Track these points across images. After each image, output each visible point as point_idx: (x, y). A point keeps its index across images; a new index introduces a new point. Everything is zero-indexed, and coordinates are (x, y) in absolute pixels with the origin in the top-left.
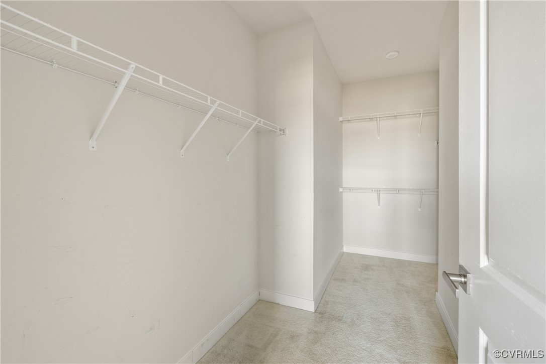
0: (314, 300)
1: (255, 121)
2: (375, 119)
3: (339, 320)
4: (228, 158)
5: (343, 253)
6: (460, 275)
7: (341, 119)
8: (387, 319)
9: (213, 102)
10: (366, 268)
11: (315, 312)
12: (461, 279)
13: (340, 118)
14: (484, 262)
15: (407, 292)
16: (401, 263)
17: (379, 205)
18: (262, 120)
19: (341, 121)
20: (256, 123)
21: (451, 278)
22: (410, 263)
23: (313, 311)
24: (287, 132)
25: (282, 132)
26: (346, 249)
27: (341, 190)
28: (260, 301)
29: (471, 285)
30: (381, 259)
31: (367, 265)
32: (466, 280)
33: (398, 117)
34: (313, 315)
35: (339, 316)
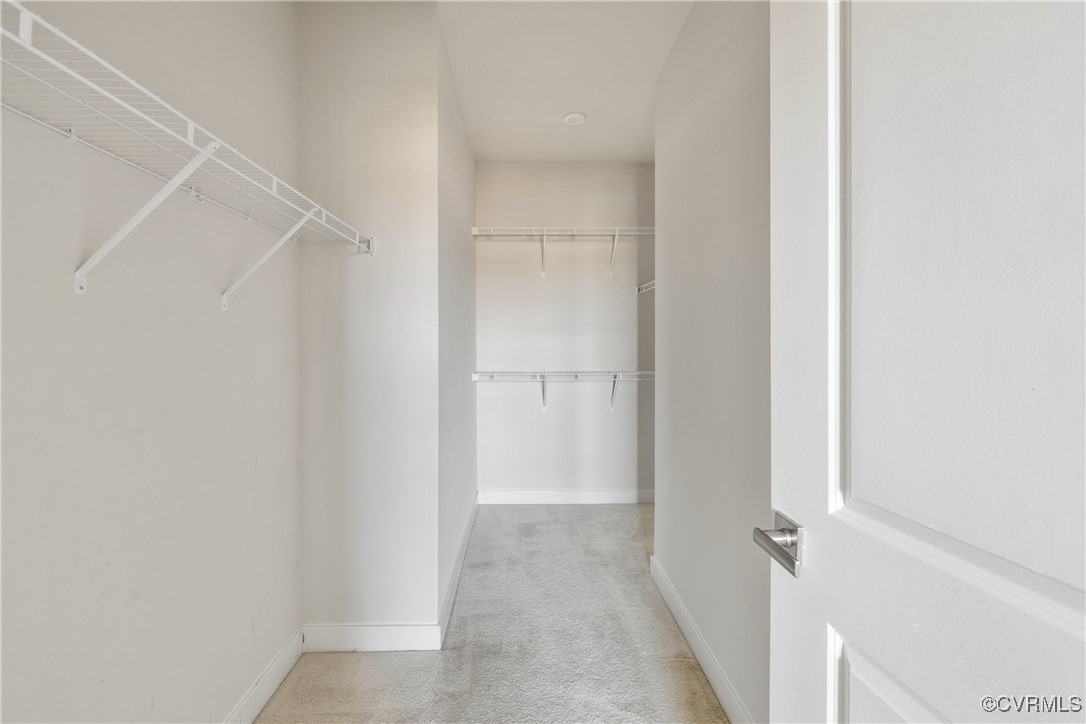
0: (439, 624)
1: (308, 210)
2: (538, 238)
3: (494, 653)
4: (224, 300)
5: (478, 509)
6: (783, 531)
7: (475, 231)
8: (581, 626)
9: (202, 141)
10: (527, 530)
11: (442, 649)
12: (785, 538)
13: (473, 228)
14: (835, 502)
15: (603, 565)
16: (583, 511)
17: (544, 405)
18: (325, 212)
19: (475, 236)
20: (309, 215)
21: (775, 539)
22: (598, 509)
23: (439, 648)
24: (375, 246)
25: (364, 246)
26: (485, 498)
27: (475, 377)
28: (304, 657)
29: (804, 547)
30: (550, 509)
31: (529, 523)
32: (795, 538)
33: (576, 238)
34: (440, 657)
35: (494, 646)
